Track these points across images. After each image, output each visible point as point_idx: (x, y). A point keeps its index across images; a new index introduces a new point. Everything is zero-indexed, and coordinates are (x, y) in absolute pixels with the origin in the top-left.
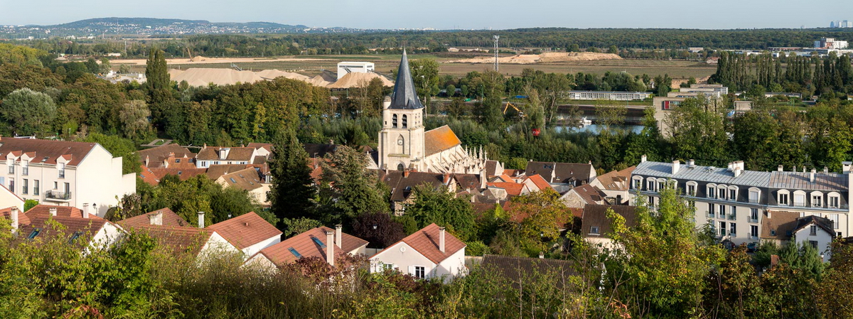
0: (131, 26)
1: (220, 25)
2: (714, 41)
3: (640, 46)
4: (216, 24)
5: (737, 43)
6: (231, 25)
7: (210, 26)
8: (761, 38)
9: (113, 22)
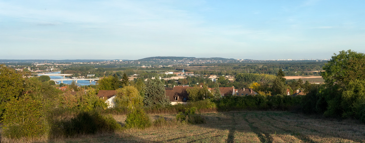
0: (167, 60)
4: (201, 59)
6: (208, 59)
7: (199, 60)
9: (160, 59)
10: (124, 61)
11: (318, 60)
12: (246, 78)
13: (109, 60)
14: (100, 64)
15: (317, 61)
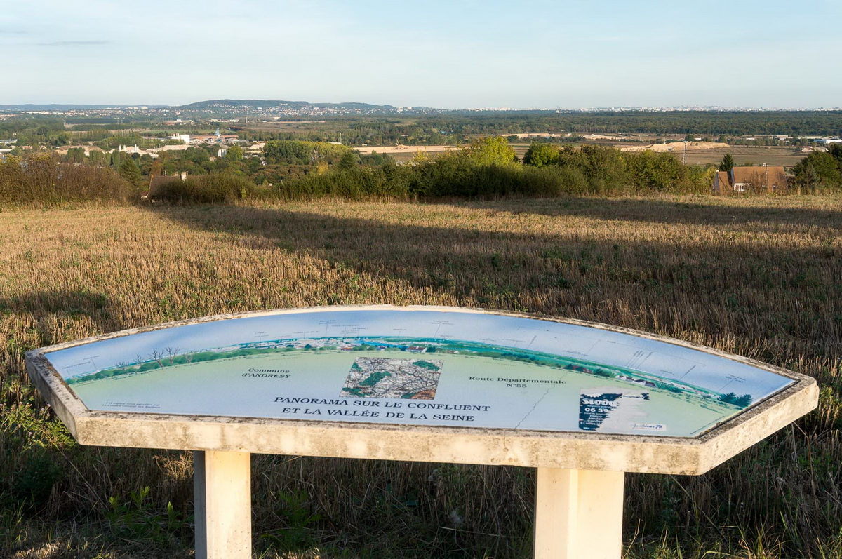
0: (244, 108)
1: (321, 106)
2: (794, 128)
3: (730, 132)
4: (317, 105)
5: (813, 130)
6: (331, 106)
7: (312, 108)
8: (834, 126)
9: (228, 104)
10: (150, 108)
11: (559, 110)
12: (283, 150)
13: (118, 106)
14: (87, 115)
15: (558, 112)
